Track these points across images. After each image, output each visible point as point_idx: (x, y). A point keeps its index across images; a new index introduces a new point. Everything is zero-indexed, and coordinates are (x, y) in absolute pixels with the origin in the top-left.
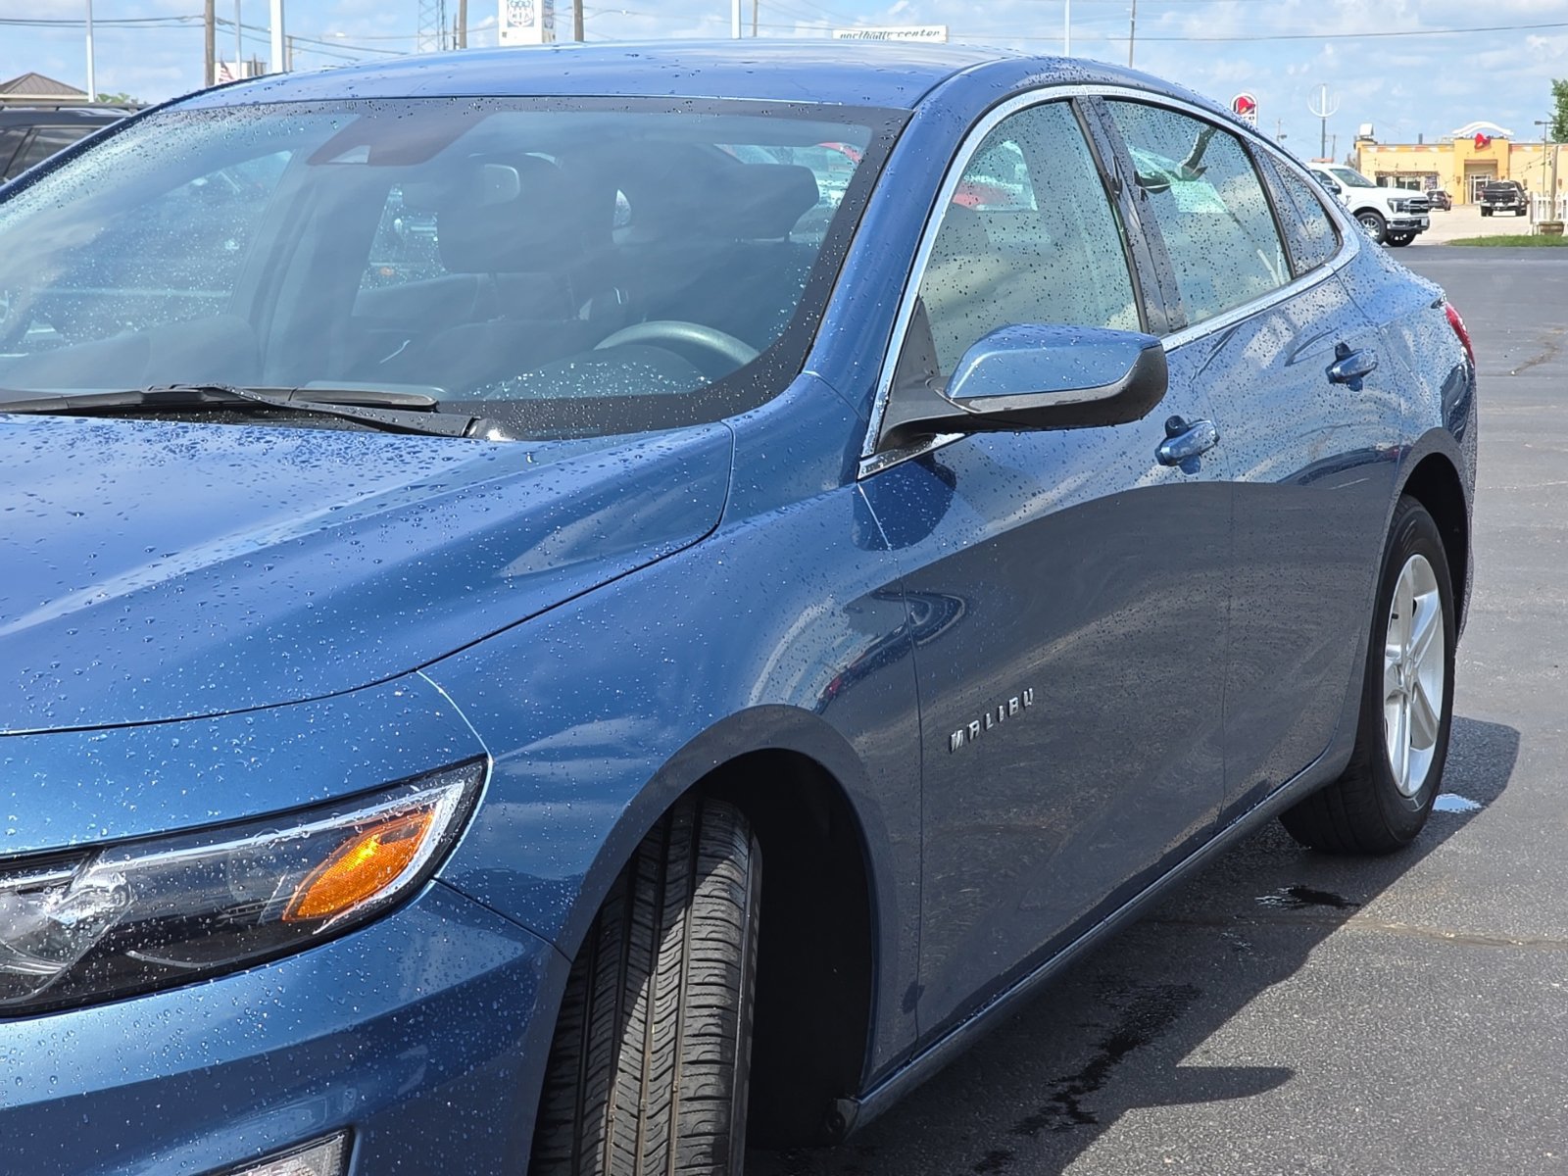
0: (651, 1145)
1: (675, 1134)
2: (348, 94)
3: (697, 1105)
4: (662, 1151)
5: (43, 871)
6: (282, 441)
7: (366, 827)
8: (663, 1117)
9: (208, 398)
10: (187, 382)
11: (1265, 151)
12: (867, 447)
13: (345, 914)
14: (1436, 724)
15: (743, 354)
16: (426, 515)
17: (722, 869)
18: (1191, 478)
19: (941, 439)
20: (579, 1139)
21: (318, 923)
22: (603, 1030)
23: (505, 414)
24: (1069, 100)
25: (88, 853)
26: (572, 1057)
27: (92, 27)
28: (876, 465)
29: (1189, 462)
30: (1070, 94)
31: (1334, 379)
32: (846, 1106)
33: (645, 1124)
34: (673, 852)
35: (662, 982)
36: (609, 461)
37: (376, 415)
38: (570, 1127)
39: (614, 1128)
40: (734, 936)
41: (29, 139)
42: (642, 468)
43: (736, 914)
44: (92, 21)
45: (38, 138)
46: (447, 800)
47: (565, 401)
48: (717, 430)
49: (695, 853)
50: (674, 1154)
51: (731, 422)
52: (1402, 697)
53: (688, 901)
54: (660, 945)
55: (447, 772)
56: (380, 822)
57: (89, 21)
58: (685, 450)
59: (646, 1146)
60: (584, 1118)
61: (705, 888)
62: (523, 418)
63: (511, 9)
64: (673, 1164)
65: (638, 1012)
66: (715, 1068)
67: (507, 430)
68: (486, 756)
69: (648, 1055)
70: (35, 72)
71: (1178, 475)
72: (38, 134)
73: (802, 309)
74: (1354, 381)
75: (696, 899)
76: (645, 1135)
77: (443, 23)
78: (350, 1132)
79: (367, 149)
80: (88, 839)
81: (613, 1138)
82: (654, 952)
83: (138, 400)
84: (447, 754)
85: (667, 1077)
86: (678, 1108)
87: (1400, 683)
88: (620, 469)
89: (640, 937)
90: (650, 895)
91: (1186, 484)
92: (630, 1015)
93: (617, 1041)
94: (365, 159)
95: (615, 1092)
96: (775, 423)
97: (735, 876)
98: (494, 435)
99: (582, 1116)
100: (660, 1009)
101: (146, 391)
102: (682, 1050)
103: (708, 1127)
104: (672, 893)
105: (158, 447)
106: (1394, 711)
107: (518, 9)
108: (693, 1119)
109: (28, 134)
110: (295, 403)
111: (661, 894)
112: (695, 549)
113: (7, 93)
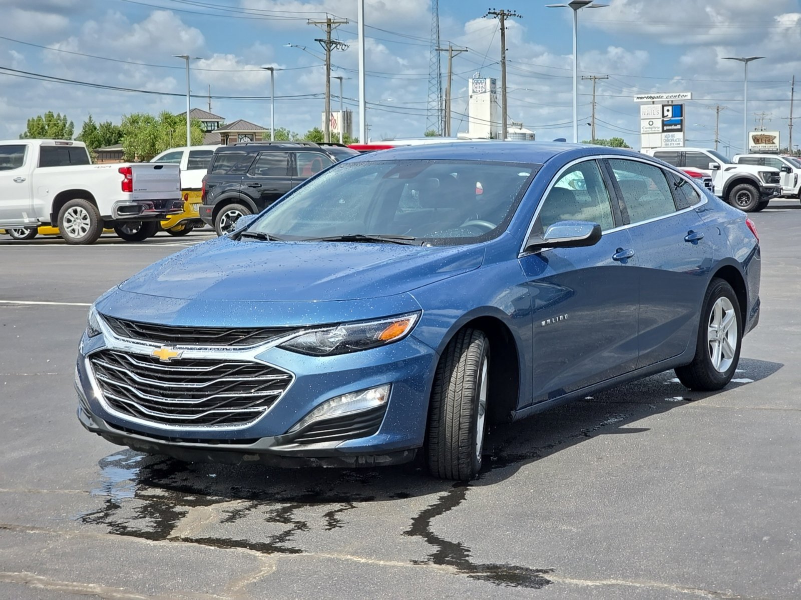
0: (457, 398)
1: (463, 396)
2: (394, 159)
3: (468, 390)
4: (460, 399)
5: (330, 327)
6: (377, 247)
7: (396, 322)
8: (460, 392)
9: (357, 238)
10: (353, 234)
11: (670, 172)
12: (521, 251)
13: (391, 340)
14: (734, 353)
15: (492, 226)
16: (410, 261)
17: (477, 342)
18: (623, 265)
19: (543, 249)
20: (441, 397)
21: (386, 341)
22: (447, 374)
23: (431, 241)
24: (595, 160)
25: (338, 324)
26: (440, 379)
27: (273, 100)
28: (524, 255)
29: (623, 260)
30: (595, 158)
31: (686, 241)
32: (513, 412)
33: (456, 394)
34: (466, 338)
35: (461, 364)
36: (454, 250)
37: (399, 241)
38: (440, 394)
39: (450, 394)
40: (478, 355)
41: (258, 157)
42: (463, 252)
43: (479, 351)
44: (274, 97)
45: (262, 157)
46: (413, 318)
47: (447, 238)
48: (482, 244)
49: (471, 338)
50: (462, 400)
51: (485, 243)
52: (718, 342)
53: (468, 348)
54: (461, 356)
55: (413, 312)
56: (399, 322)
57: (272, 97)
58: (473, 249)
59: (456, 399)
60: (443, 392)
61: (472, 345)
62: (434, 242)
63: (475, 84)
64: (462, 402)
65: (455, 370)
66: (472, 382)
67: (432, 245)
68: (421, 310)
69: (457, 379)
70: (243, 119)
71: (618, 263)
72: (262, 155)
73: (507, 217)
74: (694, 241)
75: (470, 347)
76: (456, 396)
77: (440, 92)
78: (391, 384)
79: (398, 174)
80: (338, 321)
81: (449, 397)
82: (460, 358)
83: (341, 238)
84: (413, 309)
85: (461, 384)
86: (463, 390)
87: (717, 336)
88: (457, 252)
89: (457, 355)
90: (459, 346)
91: (621, 266)
92: (453, 371)
93: (450, 376)
94: (398, 177)
95: (450, 387)
96: (497, 243)
97: (480, 343)
98: (429, 246)
99: (442, 392)
100: (460, 370)
101: (342, 236)
102: (465, 378)
103: (470, 395)
104: (464, 346)
105: (347, 248)
106: (715, 345)
107: (478, 84)
108: (467, 393)
109: (258, 155)
110: (380, 238)
111: (462, 346)
112: (476, 270)
113: (230, 129)
